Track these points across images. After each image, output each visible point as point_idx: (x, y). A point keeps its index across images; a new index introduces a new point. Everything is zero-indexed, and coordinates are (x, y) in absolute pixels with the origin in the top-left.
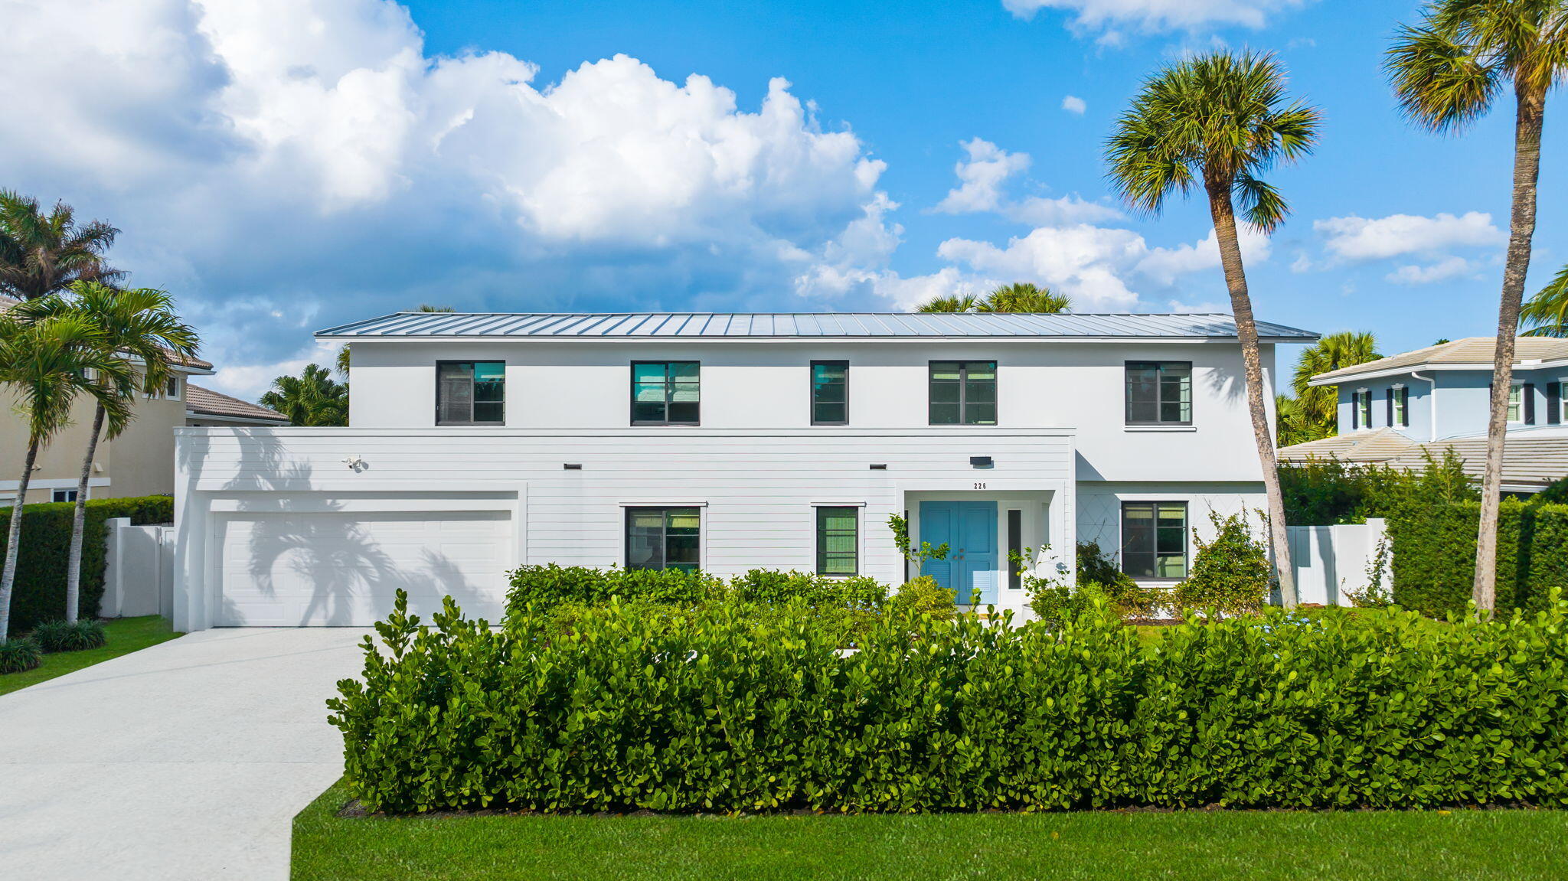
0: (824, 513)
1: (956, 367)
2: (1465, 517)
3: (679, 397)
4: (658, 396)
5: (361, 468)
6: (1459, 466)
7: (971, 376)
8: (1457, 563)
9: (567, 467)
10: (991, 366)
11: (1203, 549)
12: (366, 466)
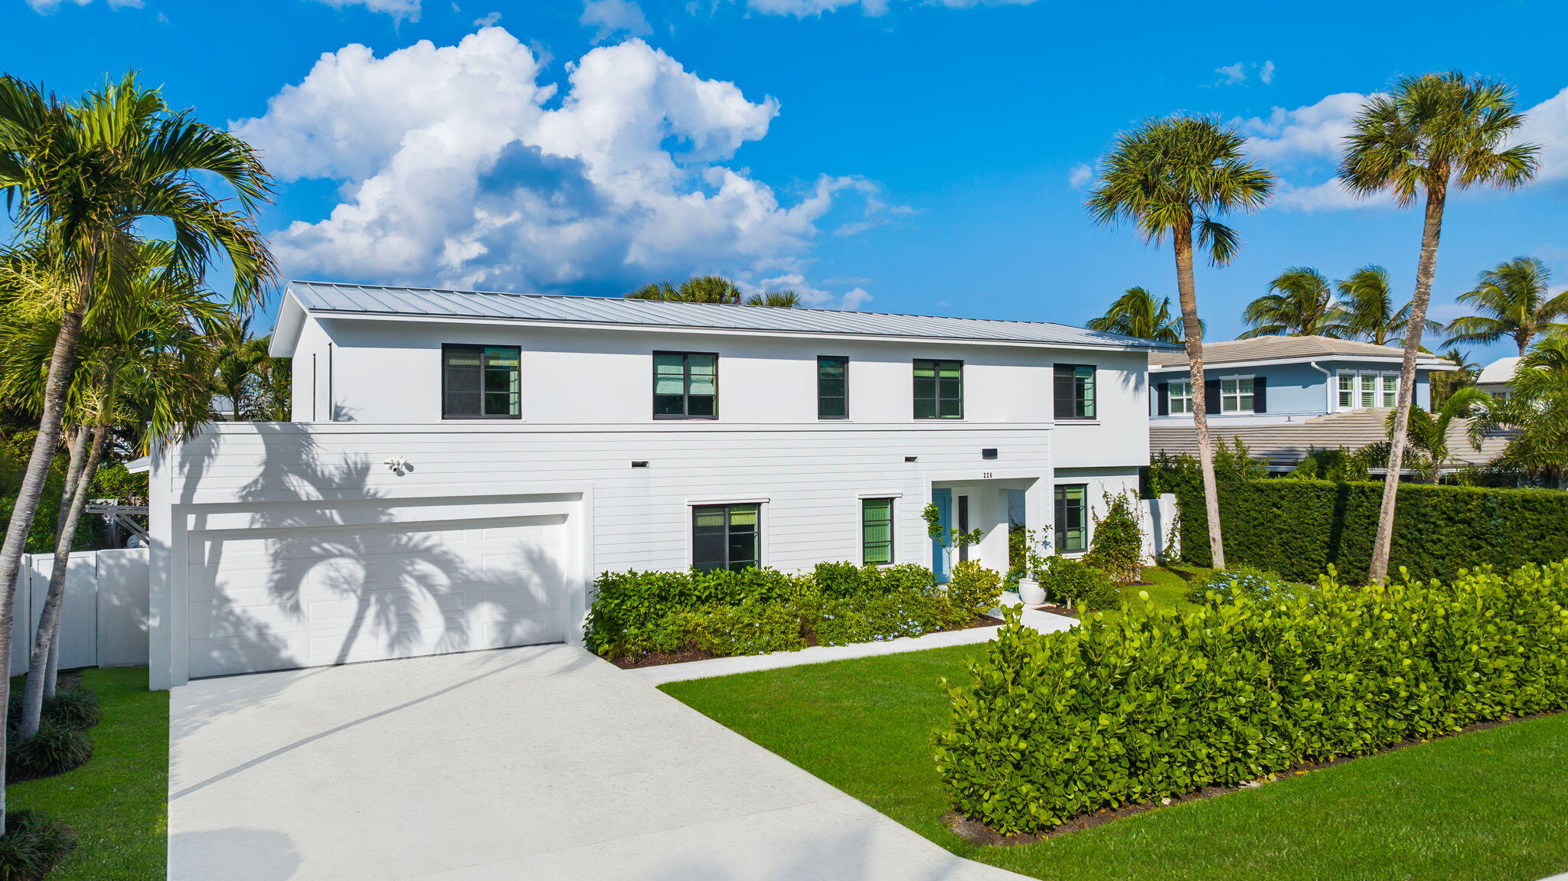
0: (868, 503)
1: (931, 365)
2: (1262, 491)
3: (698, 389)
4: (675, 388)
5: (404, 469)
6: (1245, 452)
7: (943, 374)
8: (1254, 527)
9: (635, 465)
10: (959, 365)
11: (1099, 525)
12: (410, 468)
